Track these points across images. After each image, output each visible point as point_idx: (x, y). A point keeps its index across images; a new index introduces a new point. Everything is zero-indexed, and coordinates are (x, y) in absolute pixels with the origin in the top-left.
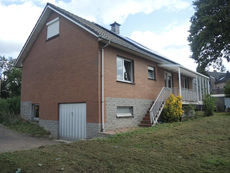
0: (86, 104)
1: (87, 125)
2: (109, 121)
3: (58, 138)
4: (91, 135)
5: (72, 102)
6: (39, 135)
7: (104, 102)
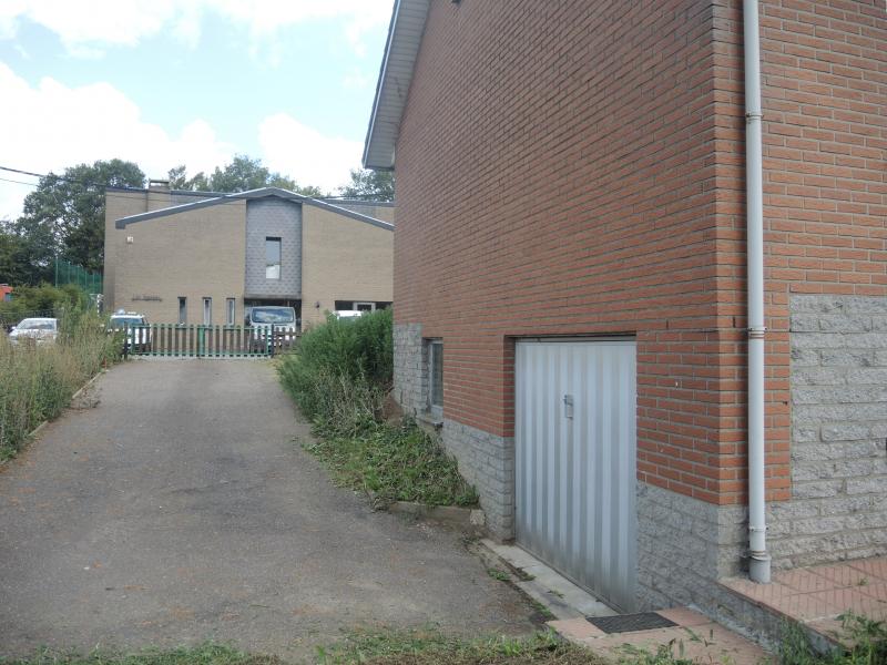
0: (639, 349)
1: (644, 501)
2: (823, 485)
3: (508, 534)
4: (669, 580)
5: (563, 330)
6: (416, 503)
7: (768, 336)
